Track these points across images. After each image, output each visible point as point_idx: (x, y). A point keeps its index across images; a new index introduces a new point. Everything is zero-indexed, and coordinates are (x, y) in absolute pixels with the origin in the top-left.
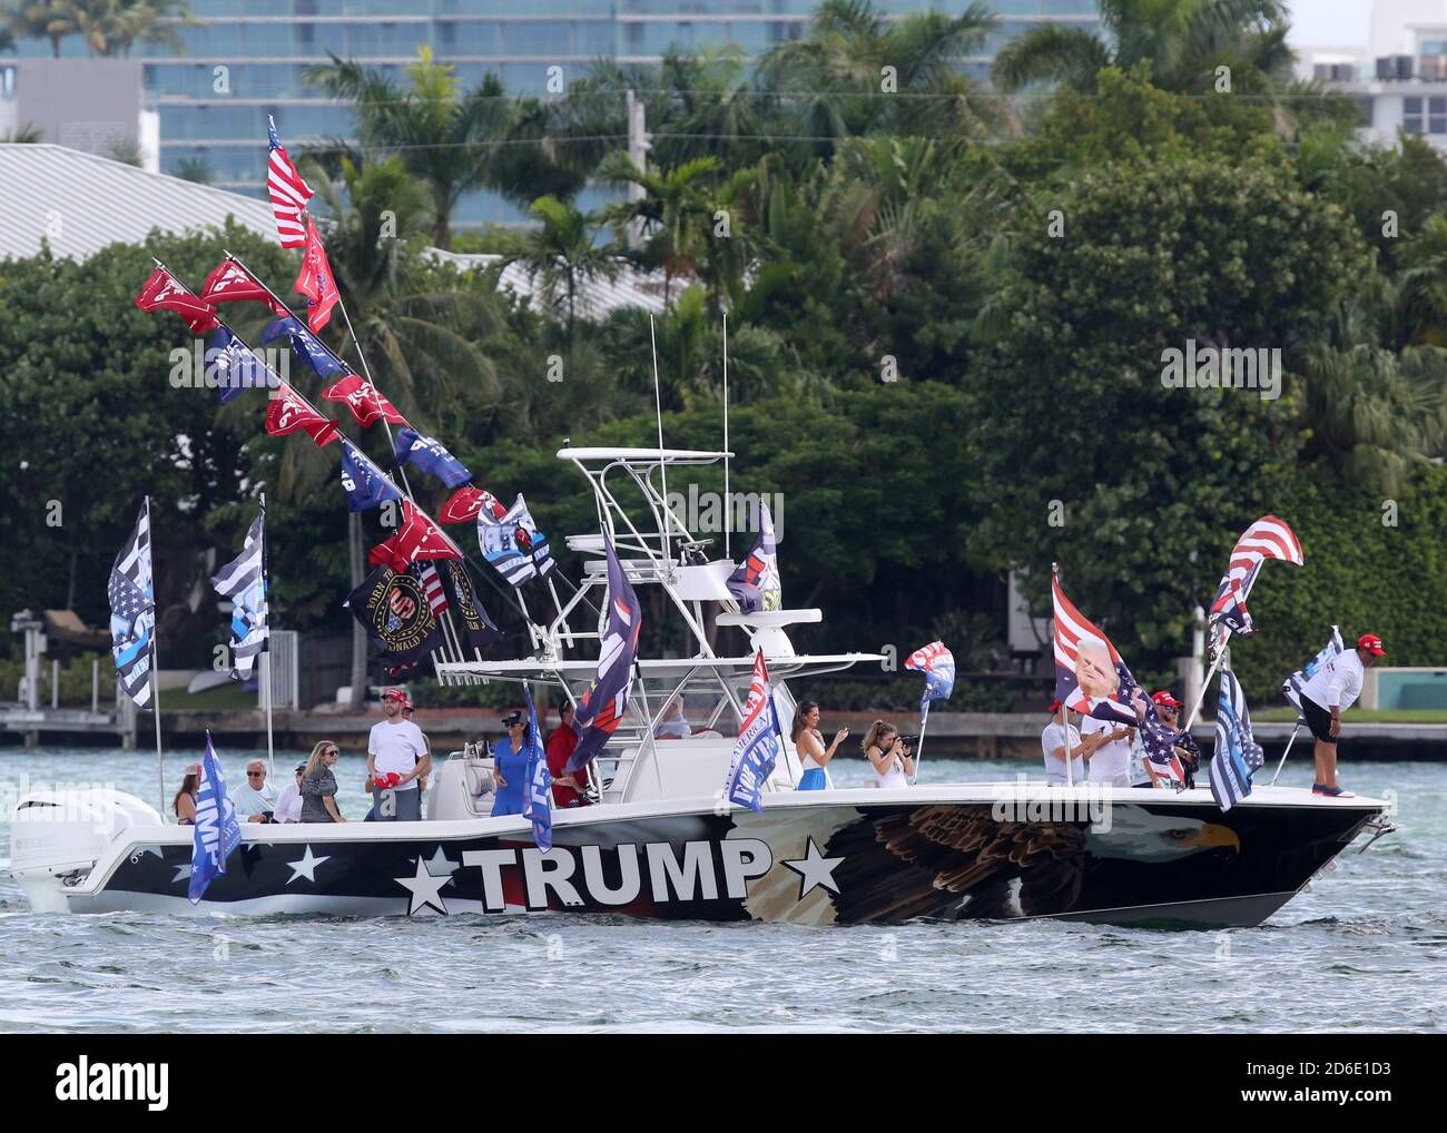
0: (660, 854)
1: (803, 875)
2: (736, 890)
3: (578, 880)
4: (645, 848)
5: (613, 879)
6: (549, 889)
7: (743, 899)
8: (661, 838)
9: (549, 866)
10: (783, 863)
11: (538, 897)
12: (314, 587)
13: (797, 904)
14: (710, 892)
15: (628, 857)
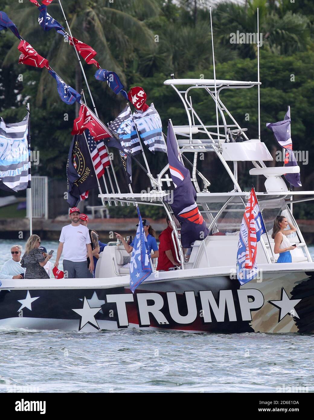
0: (207, 297)
1: (280, 309)
2: (246, 316)
3: (165, 310)
4: (199, 294)
5: (183, 310)
6: (151, 315)
7: (250, 322)
8: (207, 288)
9: (151, 303)
10: (270, 302)
11: (145, 320)
12: (56, 153)
13: (278, 324)
14: (233, 318)
15: (190, 298)
